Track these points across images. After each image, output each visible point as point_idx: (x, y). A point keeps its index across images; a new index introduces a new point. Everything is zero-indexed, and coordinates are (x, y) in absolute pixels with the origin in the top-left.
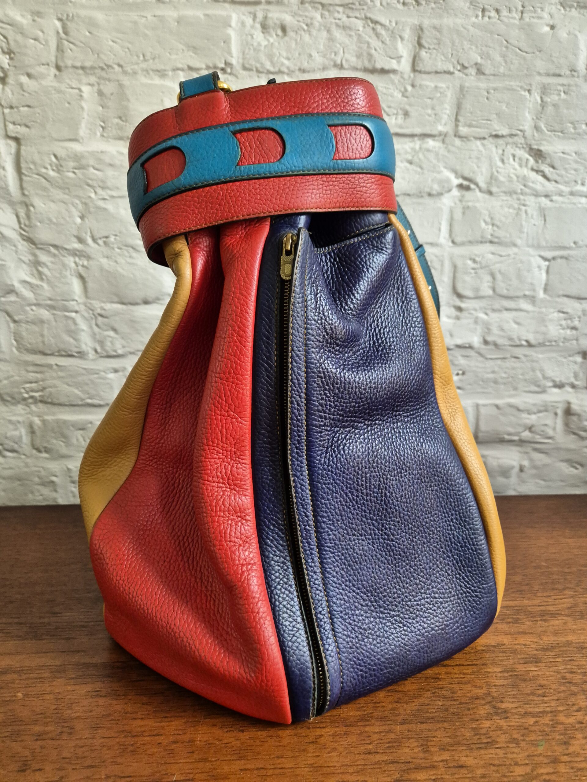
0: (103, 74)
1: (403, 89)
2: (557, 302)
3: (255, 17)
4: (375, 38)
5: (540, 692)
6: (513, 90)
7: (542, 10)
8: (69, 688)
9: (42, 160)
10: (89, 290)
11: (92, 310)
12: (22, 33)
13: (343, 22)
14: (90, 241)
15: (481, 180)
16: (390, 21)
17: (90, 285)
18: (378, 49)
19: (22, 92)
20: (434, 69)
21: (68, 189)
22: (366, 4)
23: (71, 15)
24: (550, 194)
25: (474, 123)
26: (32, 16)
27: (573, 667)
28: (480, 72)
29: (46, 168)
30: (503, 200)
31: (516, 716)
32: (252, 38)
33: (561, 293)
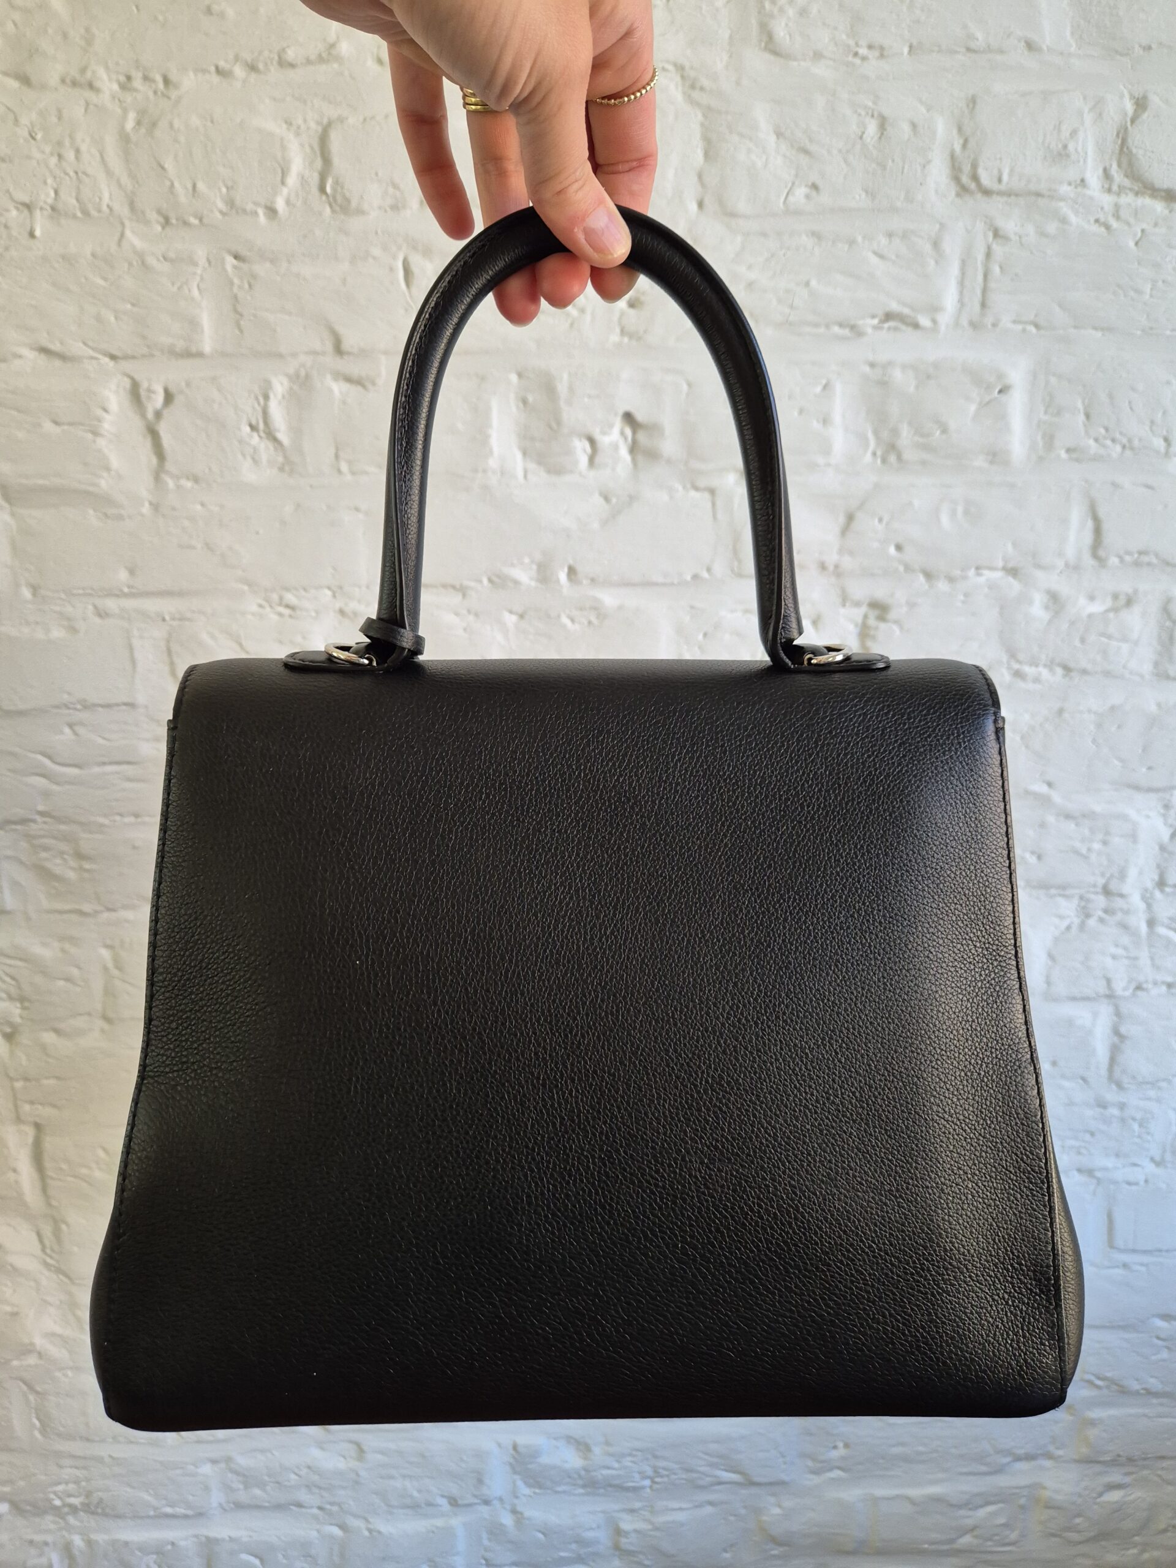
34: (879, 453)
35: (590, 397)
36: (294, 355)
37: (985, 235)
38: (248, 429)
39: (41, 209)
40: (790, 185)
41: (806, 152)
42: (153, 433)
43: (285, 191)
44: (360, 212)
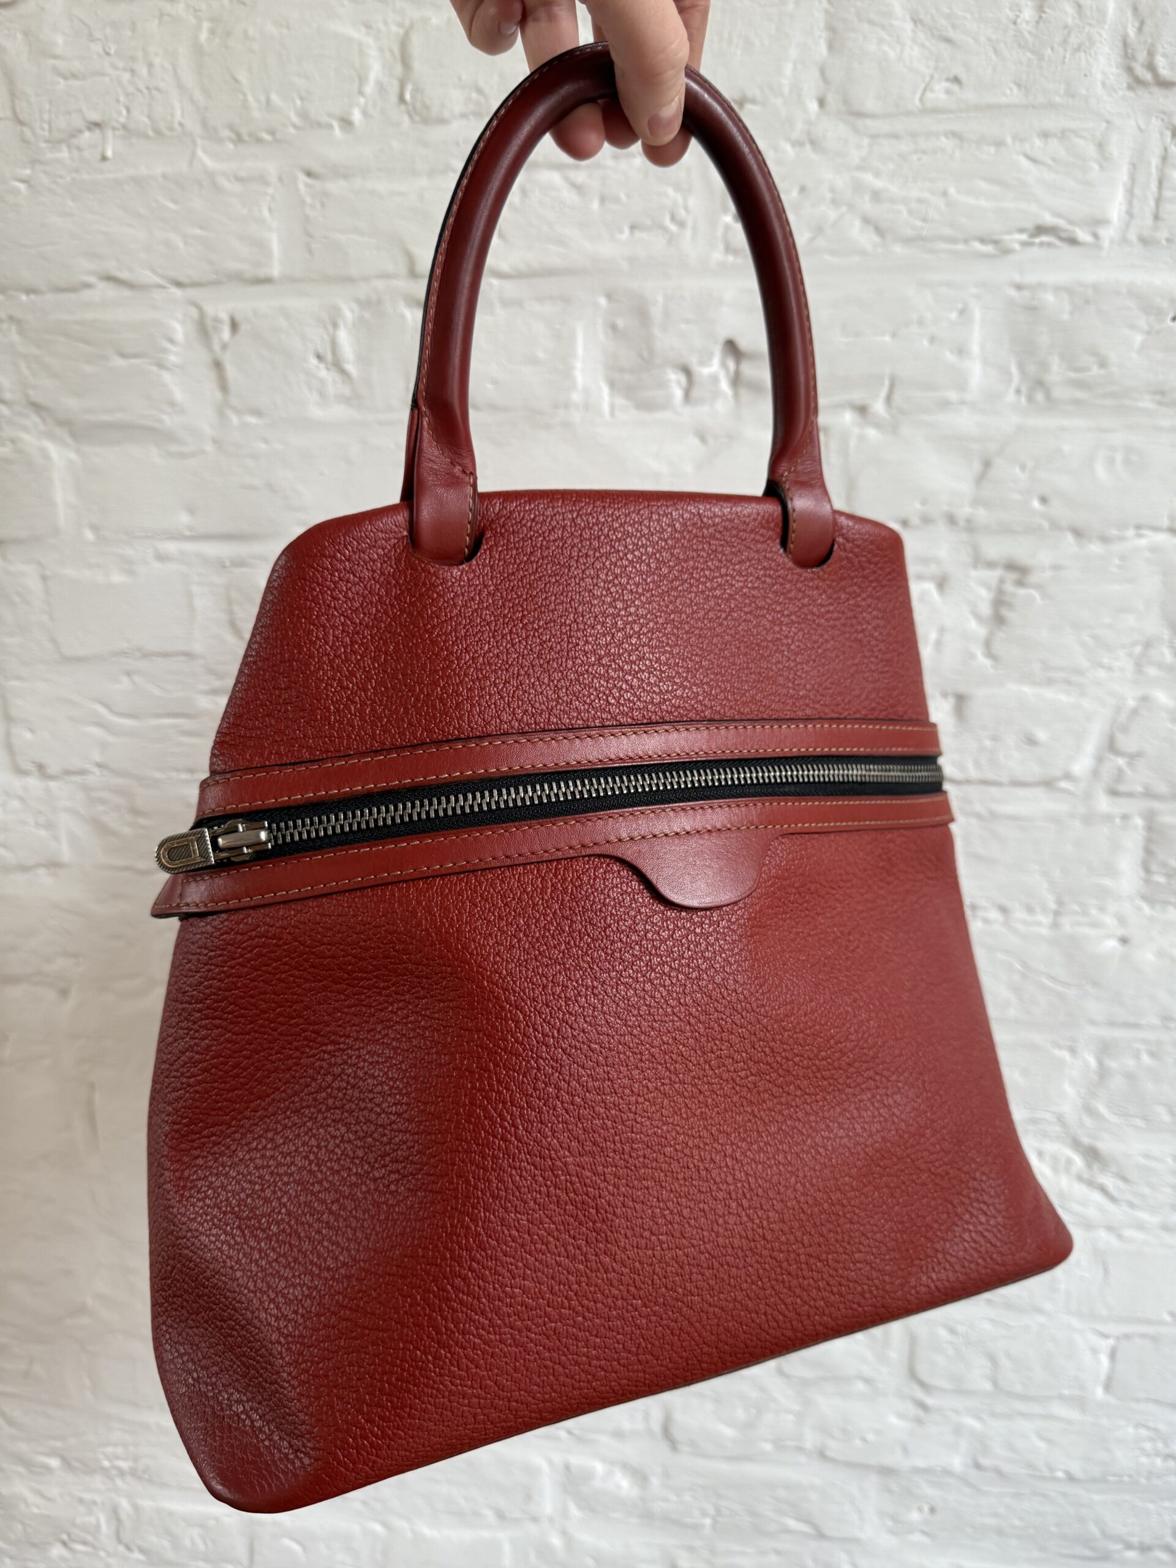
34: (1024, 389)
35: (688, 322)
36: (366, 279)
37: (1162, 134)
38: (314, 361)
39: (114, 129)
40: (927, 80)
41: (948, 41)
42: (218, 365)
43: (362, 100)
44: (442, 121)
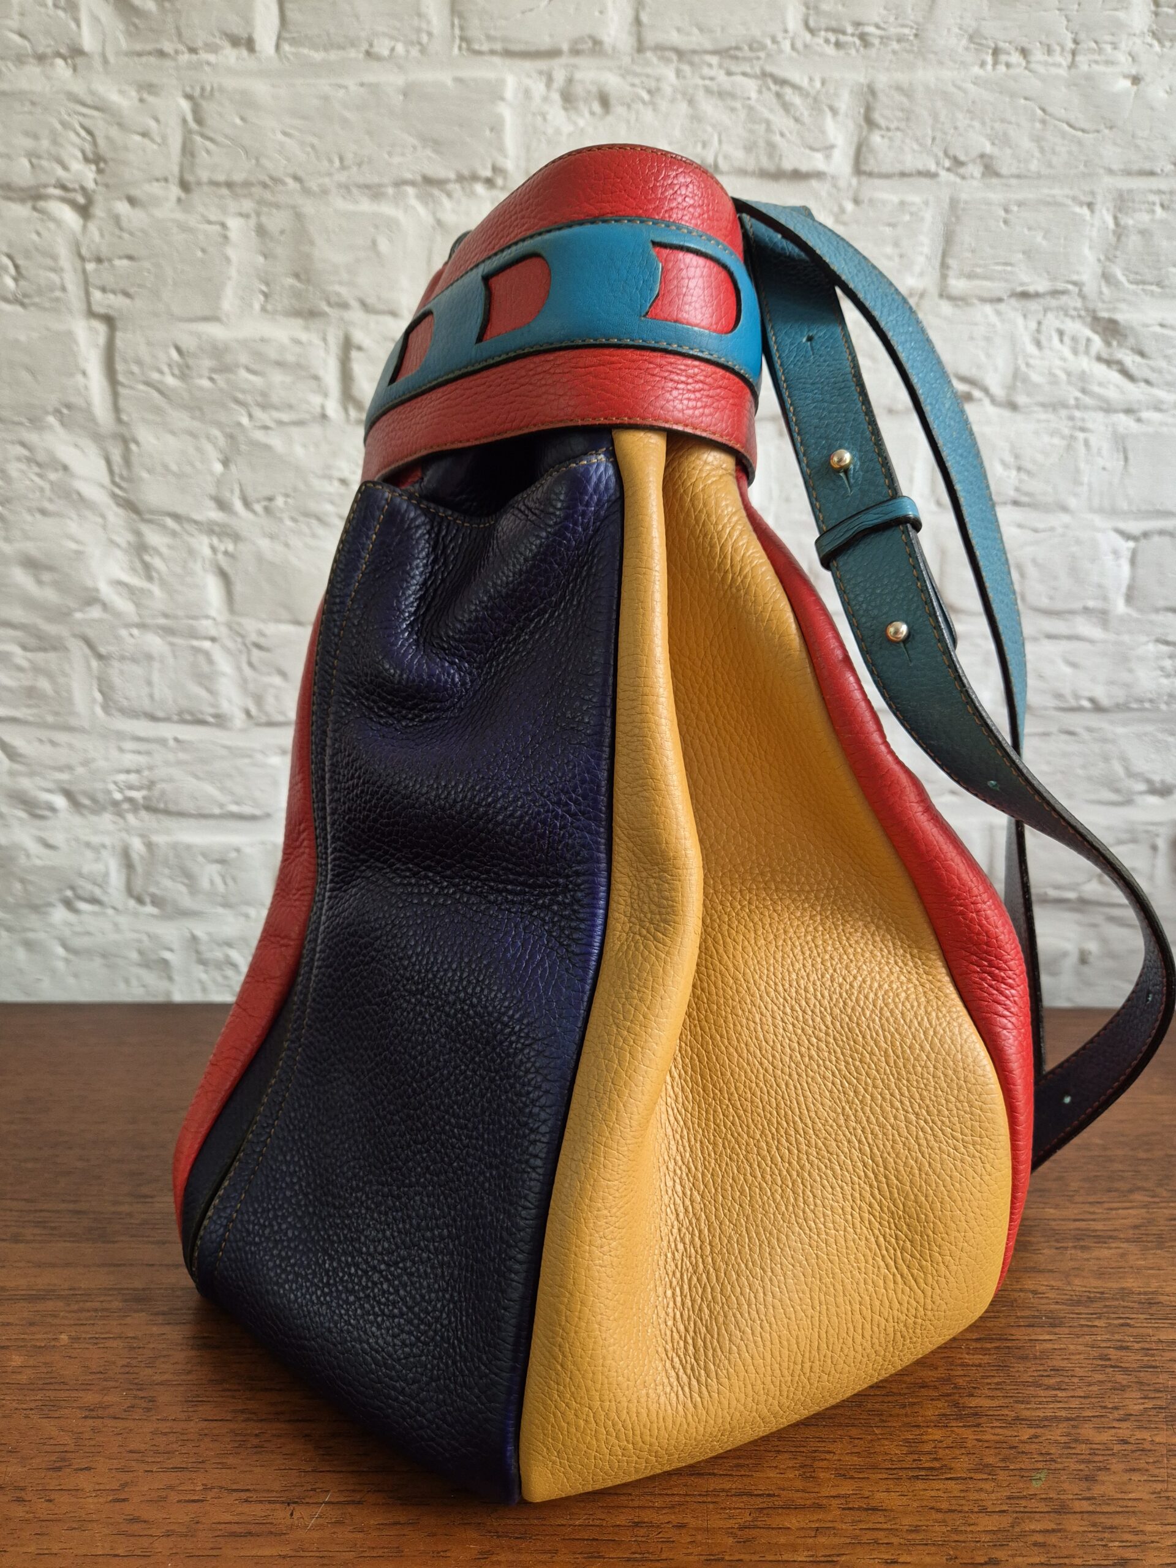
0: (268, 195)
1: (836, 209)
2: (1151, 622)
3: (550, 80)
4: (781, 112)
5: (1052, 1381)
6: (1057, 204)
7: (1115, 48)
8: (155, 1329)
9: (154, 356)
10: (237, 597)
11: (242, 636)
12: (120, 125)
13: (719, 85)
14: (238, 505)
15: (995, 383)
16: (811, 79)
17: (239, 588)
18: (788, 135)
19: (117, 232)
20: (898, 168)
21: (200, 409)
22: (763, 47)
23: (208, 88)
24: (1136, 406)
25: (979, 270)
26: (138, 92)
27: (1127, 1338)
28: (990, 169)
29: (161, 372)
30: (1039, 421)
31: (998, 1424)
32: (545, 119)
33: (1161, 603)
